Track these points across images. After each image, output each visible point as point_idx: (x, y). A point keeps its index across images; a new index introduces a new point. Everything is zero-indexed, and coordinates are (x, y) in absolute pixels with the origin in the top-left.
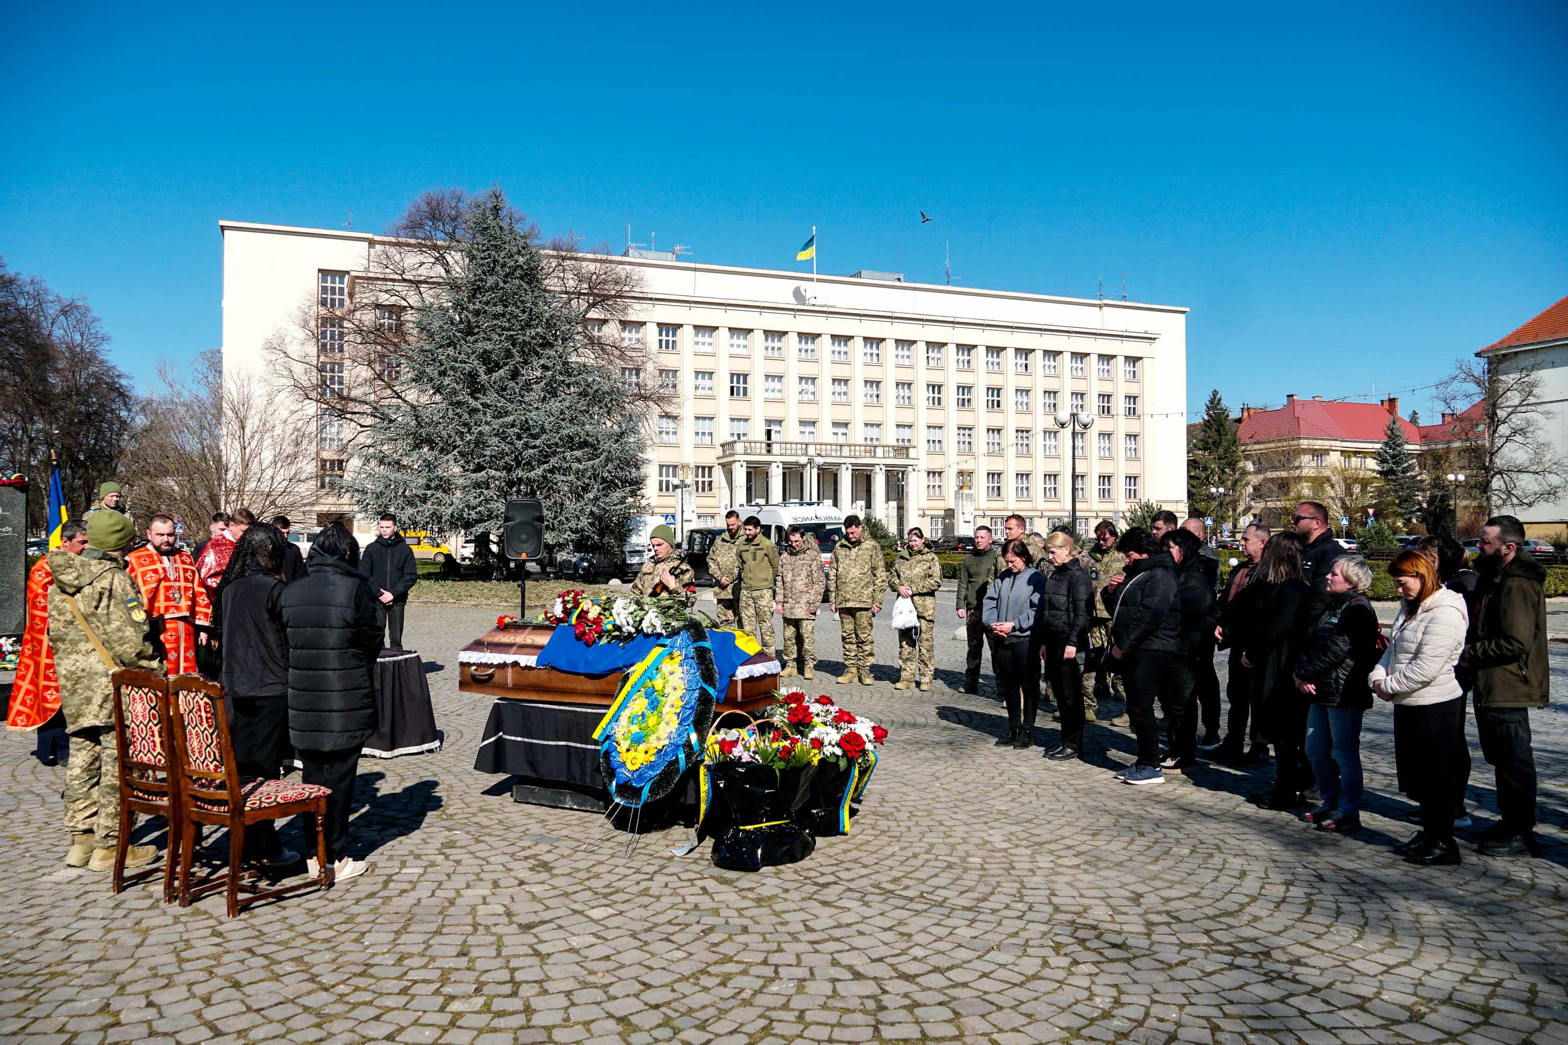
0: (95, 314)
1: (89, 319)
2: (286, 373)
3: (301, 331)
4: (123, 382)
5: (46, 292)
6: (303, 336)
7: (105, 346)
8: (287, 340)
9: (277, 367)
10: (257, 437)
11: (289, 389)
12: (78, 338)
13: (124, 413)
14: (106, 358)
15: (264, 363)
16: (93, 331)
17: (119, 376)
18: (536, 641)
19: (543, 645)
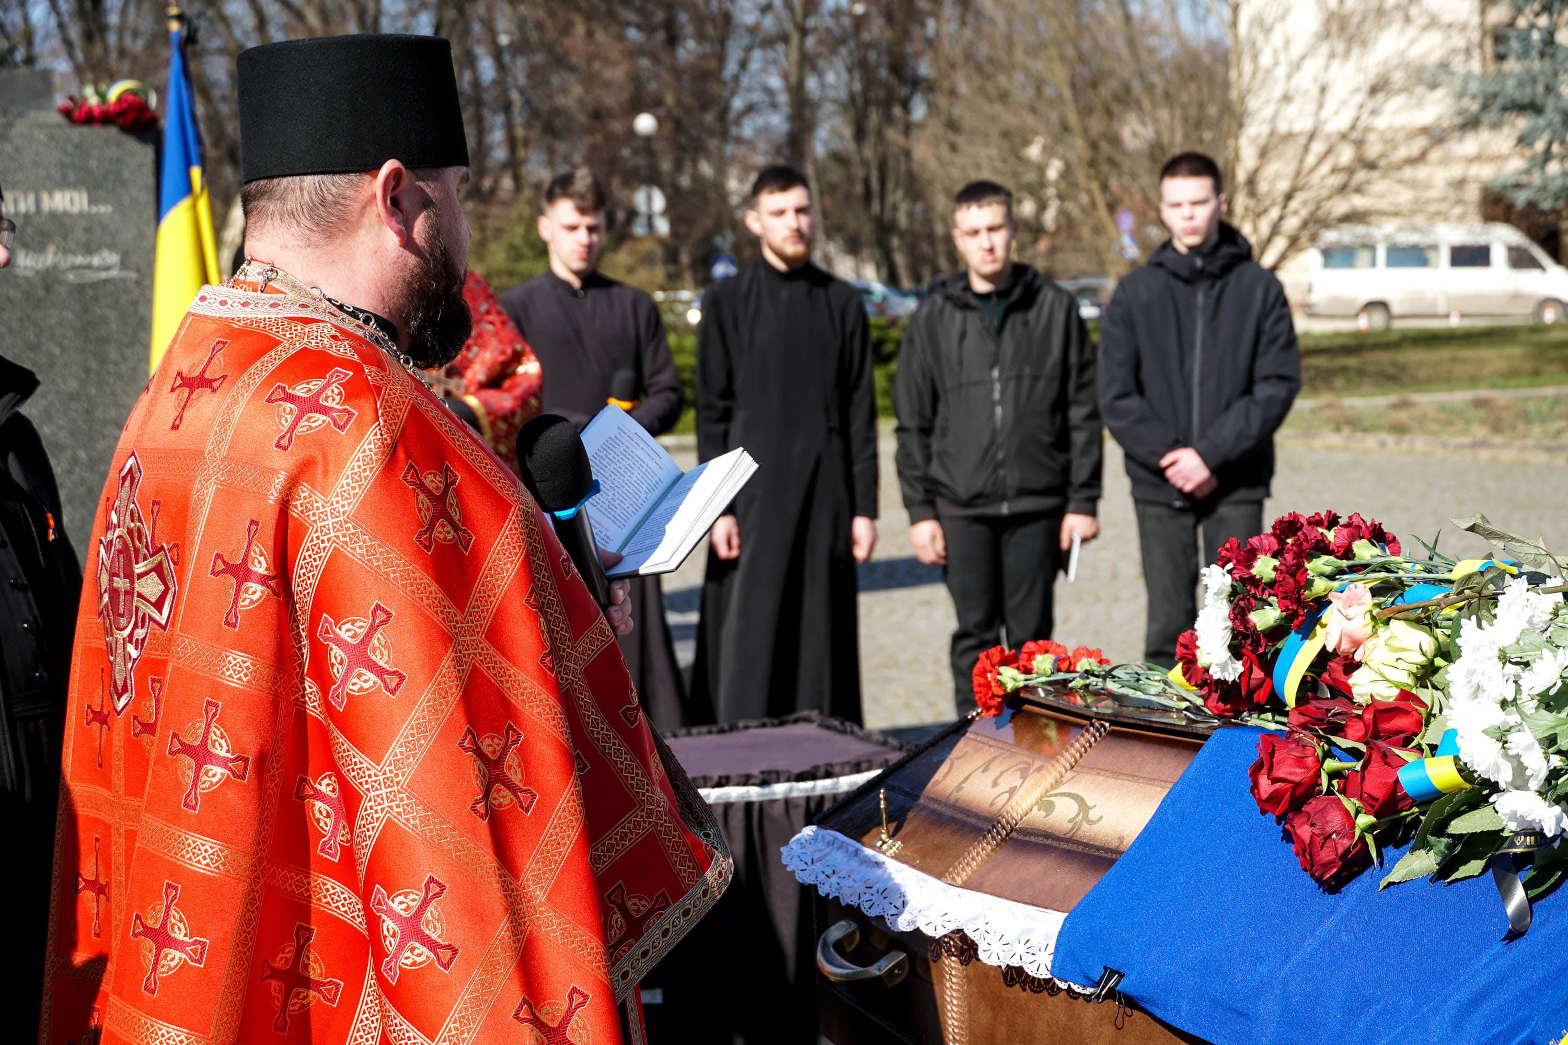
18: (1093, 815)
19: (1114, 844)
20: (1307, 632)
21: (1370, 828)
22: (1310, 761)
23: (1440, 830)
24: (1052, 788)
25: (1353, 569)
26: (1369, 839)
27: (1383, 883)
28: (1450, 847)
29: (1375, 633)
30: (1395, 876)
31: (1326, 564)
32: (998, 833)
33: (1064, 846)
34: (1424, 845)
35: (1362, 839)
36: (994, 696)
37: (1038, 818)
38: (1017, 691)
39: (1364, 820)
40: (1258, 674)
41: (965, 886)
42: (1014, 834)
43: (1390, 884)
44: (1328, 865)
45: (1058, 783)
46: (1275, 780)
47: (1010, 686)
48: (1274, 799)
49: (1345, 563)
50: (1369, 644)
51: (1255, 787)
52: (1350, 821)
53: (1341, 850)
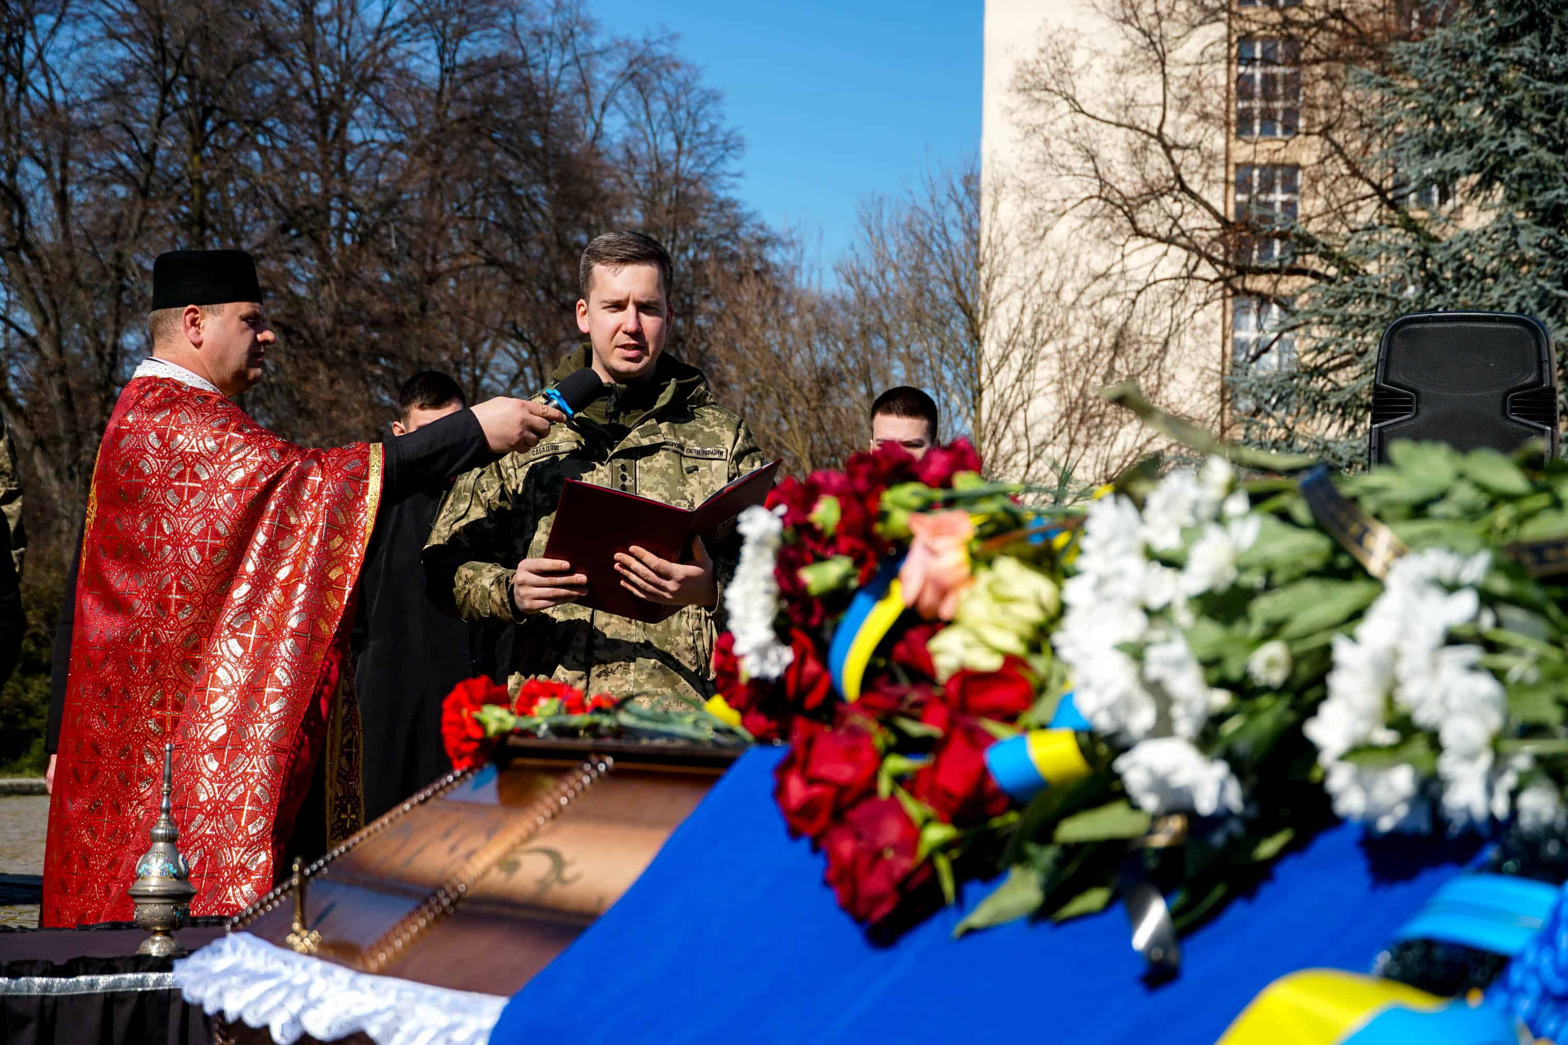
0: (706, 83)
1: (695, 96)
2: (1077, 163)
3: (1116, 31)
4: (775, 256)
5: (588, 27)
6: (1127, 44)
7: (732, 165)
8: (1079, 59)
9: (1055, 145)
10: (1017, 356)
11: (1085, 209)
12: (668, 144)
13: (772, 338)
14: (734, 194)
15: (1017, 134)
16: (704, 127)
17: (761, 242)
18: (568, 873)
19: (590, 906)
20: (880, 592)
21: (945, 847)
22: (866, 756)
23: (1045, 835)
24: (523, 841)
25: (950, 503)
26: (943, 864)
27: (959, 928)
28: (1060, 862)
29: (972, 575)
30: (979, 917)
31: (915, 494)
32: (439, 903)
33: (523, 914)
34: (1022, 859)
35: (930, 861)
36: (468, 739)
37: (497, 879)
38: (503, 735)
39: (936, 834)
40: (812, 667)
41: (383, 972)
42: (460, 906)
43: (970, 932)
44: (877, 900)
45: (531, 836)
46: (810, 781)
47: (492, 728)
48: (807, 810)
49: (939, 494)
50: (964, 593)
51: (780, 792)
52: (912, 833)
53: (897, 873)
